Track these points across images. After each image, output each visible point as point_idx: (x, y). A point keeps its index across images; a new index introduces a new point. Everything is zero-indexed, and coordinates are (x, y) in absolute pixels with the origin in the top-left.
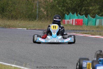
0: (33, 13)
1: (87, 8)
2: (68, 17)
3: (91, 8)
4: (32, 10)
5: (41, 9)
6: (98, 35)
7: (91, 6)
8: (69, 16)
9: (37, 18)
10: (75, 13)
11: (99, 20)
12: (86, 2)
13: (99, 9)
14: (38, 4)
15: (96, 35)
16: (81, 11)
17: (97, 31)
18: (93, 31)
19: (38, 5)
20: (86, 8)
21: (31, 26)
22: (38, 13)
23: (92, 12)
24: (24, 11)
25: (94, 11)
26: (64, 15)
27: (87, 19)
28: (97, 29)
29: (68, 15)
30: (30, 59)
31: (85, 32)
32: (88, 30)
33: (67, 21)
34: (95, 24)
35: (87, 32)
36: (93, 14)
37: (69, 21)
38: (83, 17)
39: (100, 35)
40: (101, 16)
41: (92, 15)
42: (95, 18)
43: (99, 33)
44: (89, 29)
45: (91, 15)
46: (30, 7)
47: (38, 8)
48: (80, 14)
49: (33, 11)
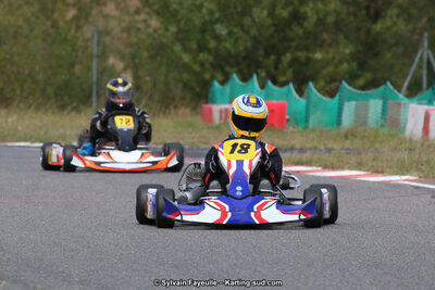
0: (78, 78)
1: (302, 55)
2: (223, 94)
3: (318, 56)
4: (73, 65)
5: (112, 61)
6: (350, 168)
7: (321, 45)
8: (228, 88)
9: (94, 99)
10: (255, 77)
11: (356, 106)
12: (301, 32)
13: (354, 57)
14: (95, 40)
15: (342, 168)
16: (276, 68)
17: (349, 151)
18: (329, 151)
19: (98, 44)
20: (300, 54)
21: (68, 132)
22: (98, 79)
23: (325, 72)
24: (37, 68)
25: (331, 69)
26: (206, 85)
27: (302, 102)
28: (347, 144)
29: (223, 83)
30: (63, 272)
31: (296, 156)
32: (308, 145)
33: (221, 111)
34: (339, 122)
35: (306, 156)
36: (328, 79)
37: (226, 110)
38: (289, 92)
39: (359, 166)
40: (363, 88)
41: (326, 82)
42: (337, 98)
43: (353, 160)
44: (315, 144)
45: (322, 83)
46: (64, 53)
47: (98, 56)
48: (275, 82)
49: (77, 69)
